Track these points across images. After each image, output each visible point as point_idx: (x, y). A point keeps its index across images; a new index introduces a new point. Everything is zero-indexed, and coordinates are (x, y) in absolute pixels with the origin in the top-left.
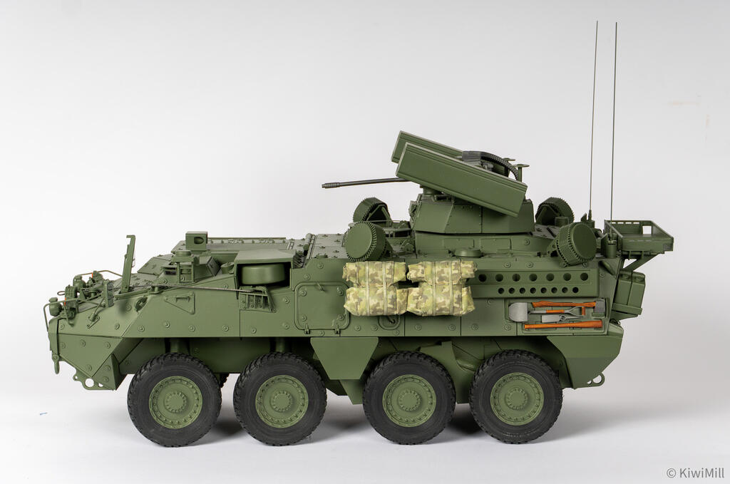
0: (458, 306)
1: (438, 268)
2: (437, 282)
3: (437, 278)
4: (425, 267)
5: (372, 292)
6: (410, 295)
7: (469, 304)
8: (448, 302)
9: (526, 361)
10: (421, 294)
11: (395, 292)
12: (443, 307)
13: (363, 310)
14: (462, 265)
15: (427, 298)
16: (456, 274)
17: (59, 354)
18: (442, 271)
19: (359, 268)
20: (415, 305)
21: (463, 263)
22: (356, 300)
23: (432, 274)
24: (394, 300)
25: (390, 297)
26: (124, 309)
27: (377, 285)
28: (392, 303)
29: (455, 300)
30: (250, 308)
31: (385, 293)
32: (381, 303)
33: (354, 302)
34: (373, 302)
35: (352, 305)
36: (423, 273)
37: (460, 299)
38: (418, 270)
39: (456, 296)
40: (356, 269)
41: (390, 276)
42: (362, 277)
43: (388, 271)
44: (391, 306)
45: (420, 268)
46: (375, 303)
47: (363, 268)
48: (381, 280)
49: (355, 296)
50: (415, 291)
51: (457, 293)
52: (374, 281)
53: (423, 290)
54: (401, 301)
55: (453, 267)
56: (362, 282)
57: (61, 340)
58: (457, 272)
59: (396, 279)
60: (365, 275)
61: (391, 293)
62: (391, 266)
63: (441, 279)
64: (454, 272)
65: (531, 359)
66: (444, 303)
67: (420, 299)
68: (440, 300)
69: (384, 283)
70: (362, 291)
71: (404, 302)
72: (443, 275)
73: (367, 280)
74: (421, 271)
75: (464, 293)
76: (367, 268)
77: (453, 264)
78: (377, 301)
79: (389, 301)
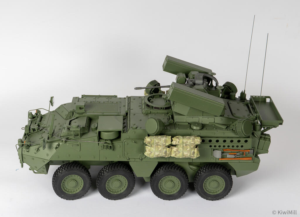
0: (193, 156)
1: (185, 141)
2: (185, 146)
3: (184, 145)
4: (180, 140)
5: (157, 149)
6: (172, 150)
7: (197, 155)
8: (189, 154)
9: (219, 171)
10: (177, 150)
11: (166, 149)
12: (187, 156)
13: (152, 156)
14: (196, 140)
15: (180, 152)
16: (193, 143)
17: (23, 161)
18: (187, 142)
19: (151, 140)
20: (175, 155)
21: (196, 138)
22: (150, 152)
23: (183, 143)
24: (166, 152)
25: (164, 151)
26: (50, 147)
27: (159, 146)
28: (165, 154)
29: (192, 154)
30: (104, 149)
31: (162, 150)
32: (160, 154)
33: (149, 153)
34: (157, 154)
35: (148, 154)
36: (179, 142)
37: (194, 153)
38: (177, 141)
39: (192, 152)
40: (150, 140)
41: (164, 143)
42: (152, 144)
43: (163, 141)
44: (165, 155)
45: (178, 140)
46: (158, 154)
47: (153, 140)
48: (160, 144)
49: (149, 151)
50: (175, 149)
51: (193, 151)
52: (158, 145)
53: (178, 149)
54: (169, 153)
55: (192, 140)
56: (153, 145)
57: (23, 156)
58: (193, 142)
59: (167, 144)
60: (154, 143)
61: (165, 150)
62: (165, 139)
63: (186, 145)
64: (192, 142)
65: (221, 171)
66: (187, 155)
67: (177, 153)
68: (185, 153)
69: (162, 146)
70: (152, 149)
71: (170, 153)
72: (187, 143)
73: (155, 144)
74: (178, 142)
75: (196, 150)
76: (155, 139)
77: (192, 139)
78: (158, 153)
79: (164, 153)
